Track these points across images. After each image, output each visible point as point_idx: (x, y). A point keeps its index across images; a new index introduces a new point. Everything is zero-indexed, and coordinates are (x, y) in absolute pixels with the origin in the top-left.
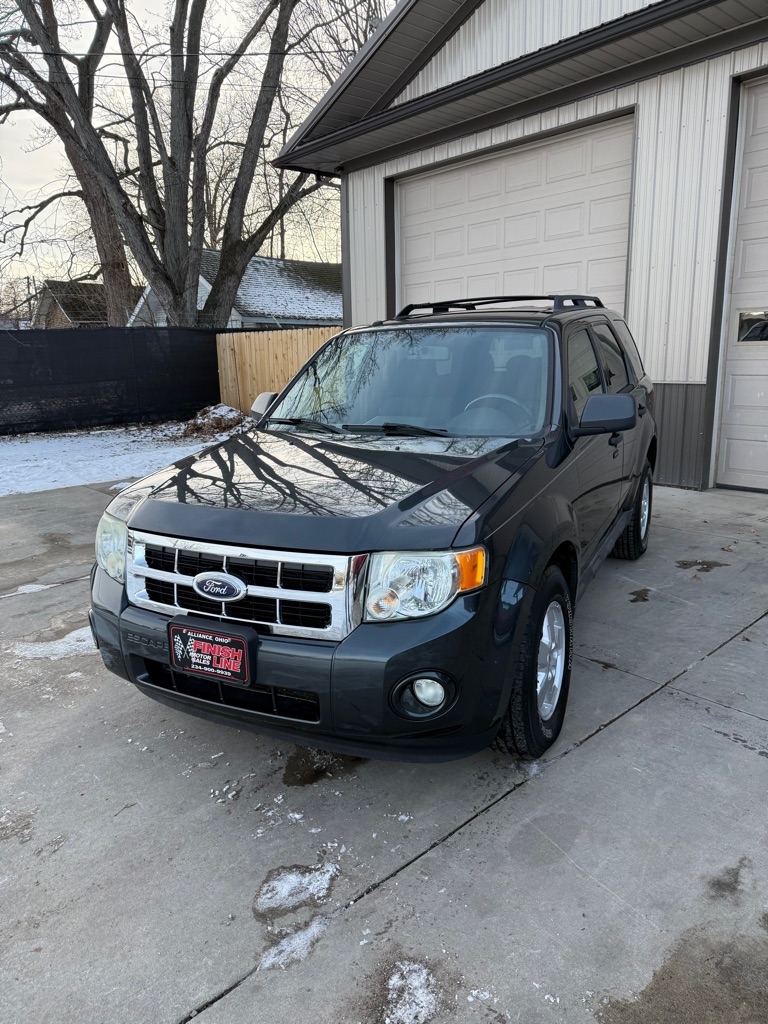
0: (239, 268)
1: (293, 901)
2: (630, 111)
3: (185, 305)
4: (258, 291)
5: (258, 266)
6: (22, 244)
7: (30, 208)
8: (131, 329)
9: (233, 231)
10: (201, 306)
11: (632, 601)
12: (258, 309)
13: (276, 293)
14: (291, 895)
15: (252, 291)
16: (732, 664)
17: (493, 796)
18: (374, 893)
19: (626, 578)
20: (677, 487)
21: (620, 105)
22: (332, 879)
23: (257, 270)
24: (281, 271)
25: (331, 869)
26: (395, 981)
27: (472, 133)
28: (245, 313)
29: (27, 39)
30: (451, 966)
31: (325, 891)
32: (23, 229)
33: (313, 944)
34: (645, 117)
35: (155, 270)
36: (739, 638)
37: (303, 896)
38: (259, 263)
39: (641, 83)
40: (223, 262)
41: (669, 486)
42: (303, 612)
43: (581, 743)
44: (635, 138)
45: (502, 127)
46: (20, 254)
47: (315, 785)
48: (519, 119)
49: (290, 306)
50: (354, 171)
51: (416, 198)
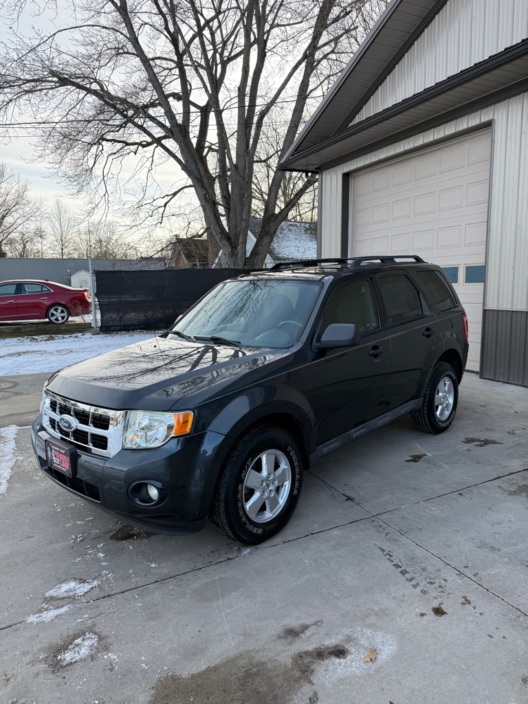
0: (272, 231)
1: (65, 595)
2: (488, 125)
3: (237, 254)
4: (288, 244)
5: (291, 227)
6: (162, 217)
7: (168, 195)
8: (214, 269)
9: (270, 207)
10: (248, 255)
11: (407, 461)
12: (285, 256)
13: (299, 244)
14: (66, 592)
15: (284, 244)
16: (434, 509)
17: (210, 562)
18: (107, 598)
19: (418, 446)
20: (521, 386)
21: (483, 120)
22: (92, 588)
23: (290, 230)
24: (306, 230)
25: (95, 583)
26: (78, 641)
27: (393, 143)
28: (275, 258)
29: (174, 98)
30: (109, 641)
31: (83, 593)
32: (163, 208)
33: (57, 616)
34: (499, 127)
35: (221, 234)
36: (456, 493)
37: (71, 594)
38: (292, 225)
39: (496, 105)
40: (263, 227)
41: (516, 385)
42: (99, 440)
43: (289, 541)
44: (493, 141)
45: (401, 142)
46: (161, 223)
47: (124, 542)
48: (421, 132)
49: (307, 252)
50: (326, 170)
51: (361, 185)
